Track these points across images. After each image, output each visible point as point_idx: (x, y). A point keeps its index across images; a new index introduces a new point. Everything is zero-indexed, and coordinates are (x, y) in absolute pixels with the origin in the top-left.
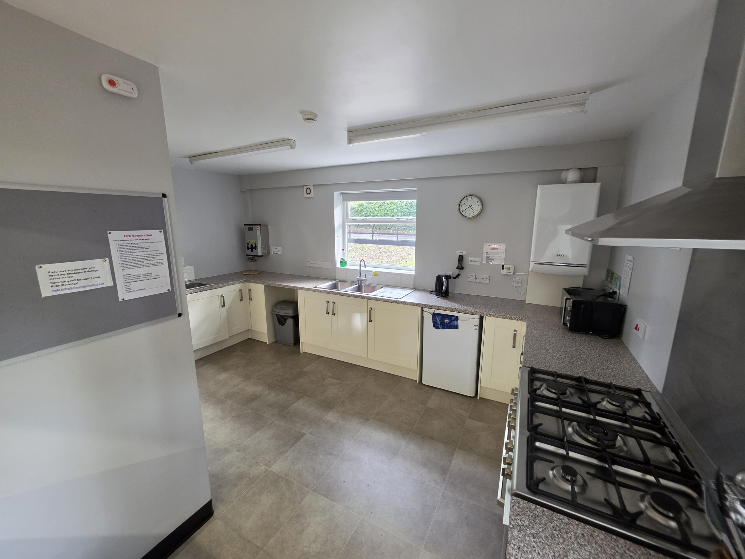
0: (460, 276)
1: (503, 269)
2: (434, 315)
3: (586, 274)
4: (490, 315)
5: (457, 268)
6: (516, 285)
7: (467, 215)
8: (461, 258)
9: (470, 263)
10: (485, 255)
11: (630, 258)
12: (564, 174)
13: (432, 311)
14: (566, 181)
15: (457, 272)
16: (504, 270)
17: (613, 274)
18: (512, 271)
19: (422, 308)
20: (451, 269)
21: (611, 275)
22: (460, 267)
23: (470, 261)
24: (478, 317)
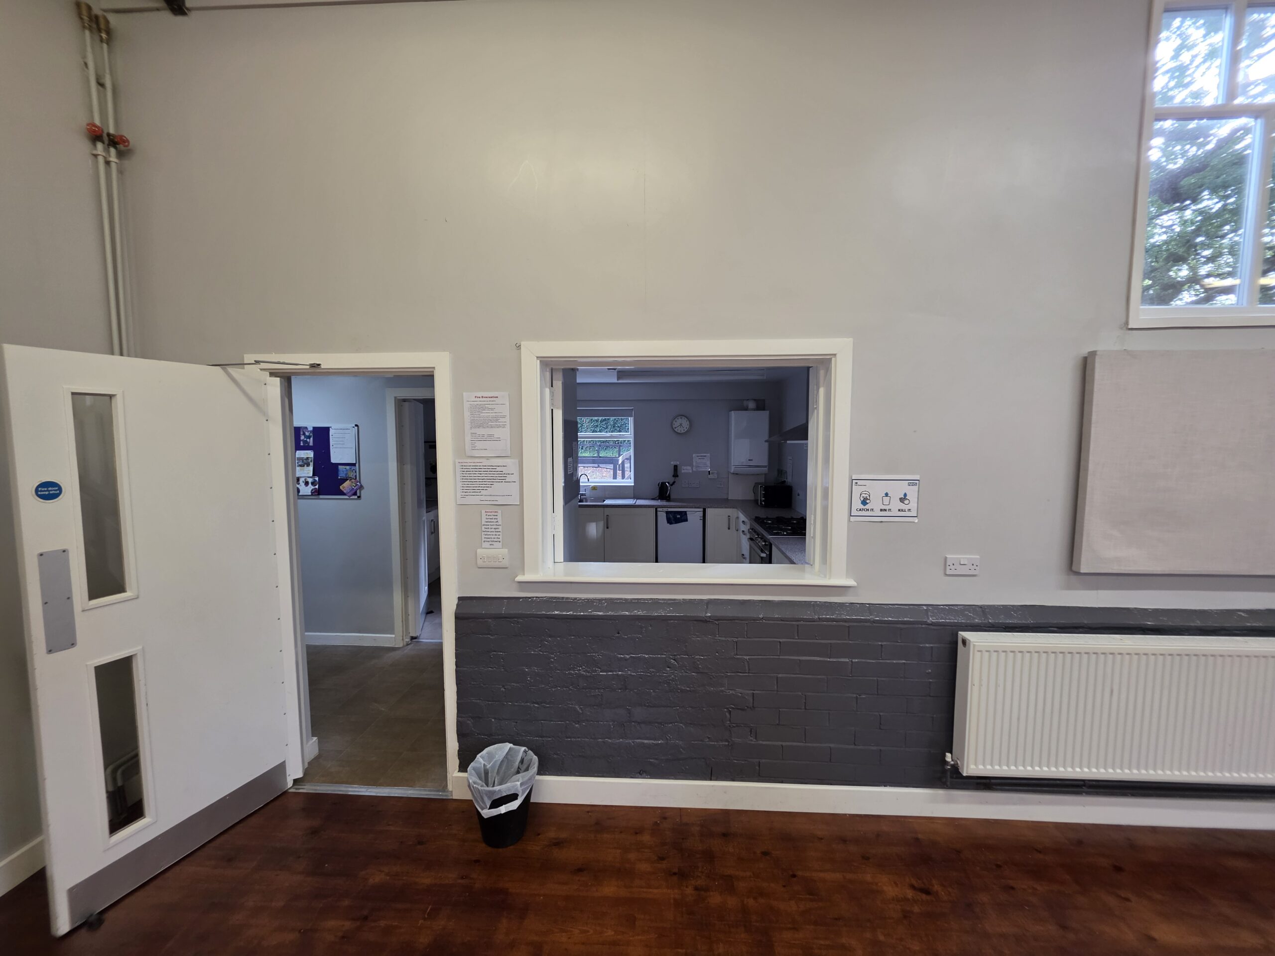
0: (675, 484)
1: (709, 474)
2: (667, 513)
3: (767, 472)
4: (711, 507)
5: (673, 476)
6: (720, 486)
7: (679, 432)
8: (676, 467)
9: (683, 471)
10: (694, 464)
11: (790, 458)
12: (745, 403)
13: (665, 509)
14: (748, 407)
15: (672, 480)
16: (711, 475)
17: (782, 471)
18: (716, 476)
19: (656, 509)
20: (667, 477)
21: (781, 472)
22: (676, 475)
23: (685, 470)
24: (702, 510)
